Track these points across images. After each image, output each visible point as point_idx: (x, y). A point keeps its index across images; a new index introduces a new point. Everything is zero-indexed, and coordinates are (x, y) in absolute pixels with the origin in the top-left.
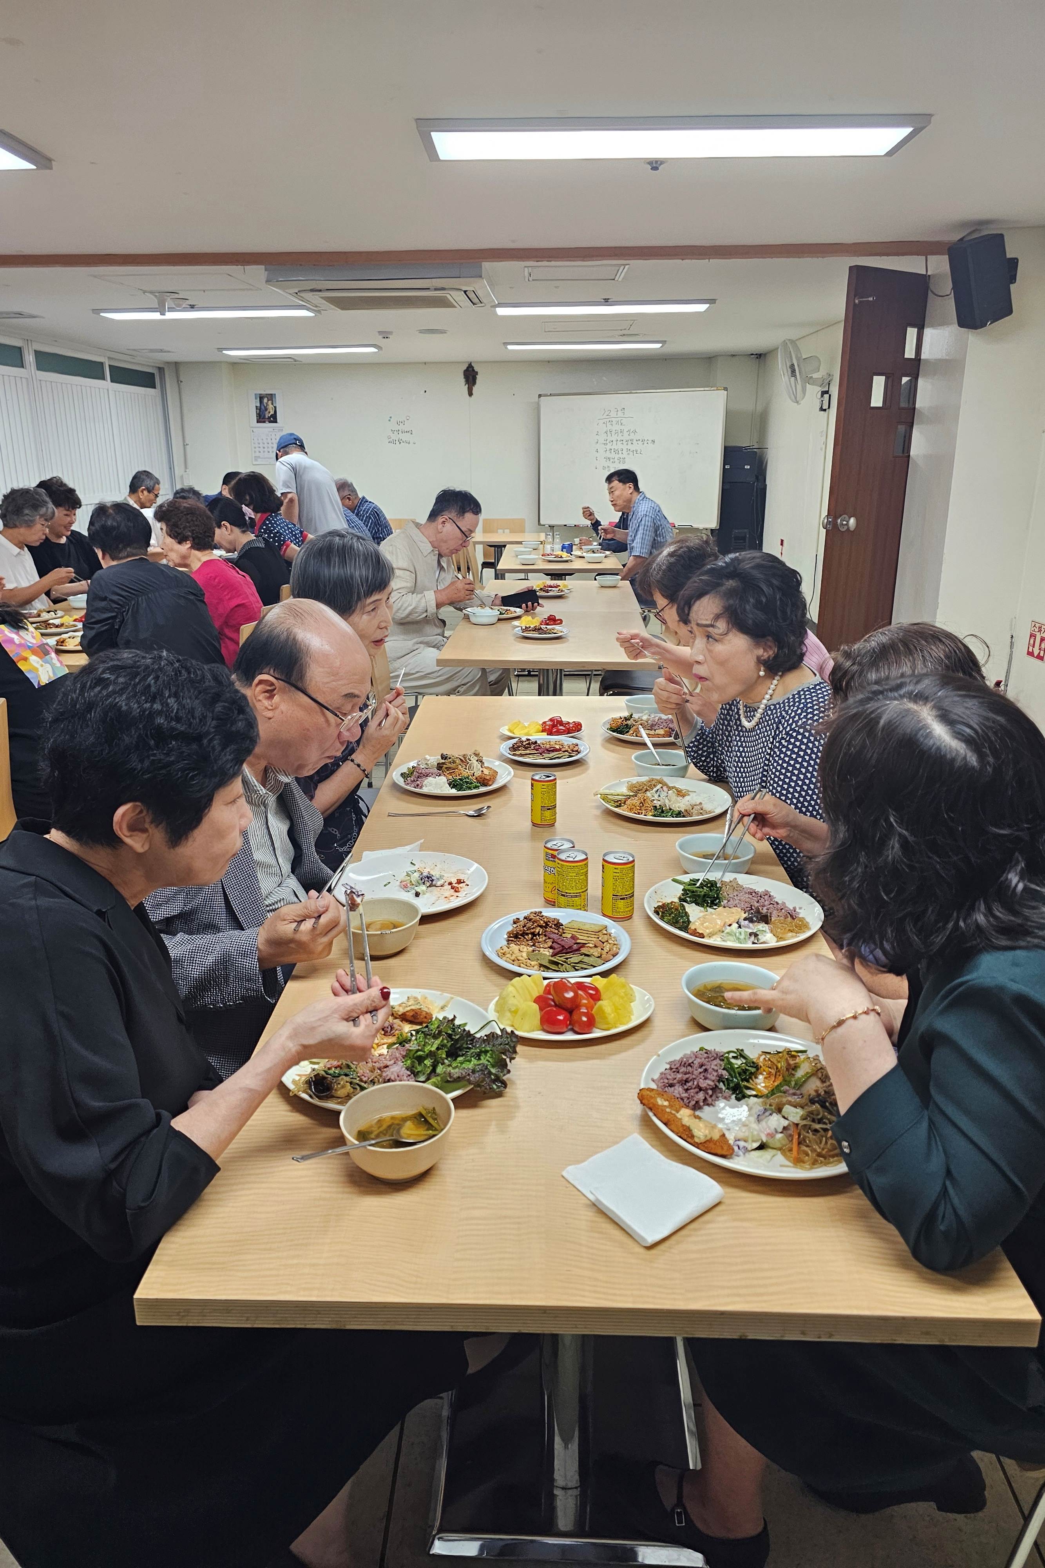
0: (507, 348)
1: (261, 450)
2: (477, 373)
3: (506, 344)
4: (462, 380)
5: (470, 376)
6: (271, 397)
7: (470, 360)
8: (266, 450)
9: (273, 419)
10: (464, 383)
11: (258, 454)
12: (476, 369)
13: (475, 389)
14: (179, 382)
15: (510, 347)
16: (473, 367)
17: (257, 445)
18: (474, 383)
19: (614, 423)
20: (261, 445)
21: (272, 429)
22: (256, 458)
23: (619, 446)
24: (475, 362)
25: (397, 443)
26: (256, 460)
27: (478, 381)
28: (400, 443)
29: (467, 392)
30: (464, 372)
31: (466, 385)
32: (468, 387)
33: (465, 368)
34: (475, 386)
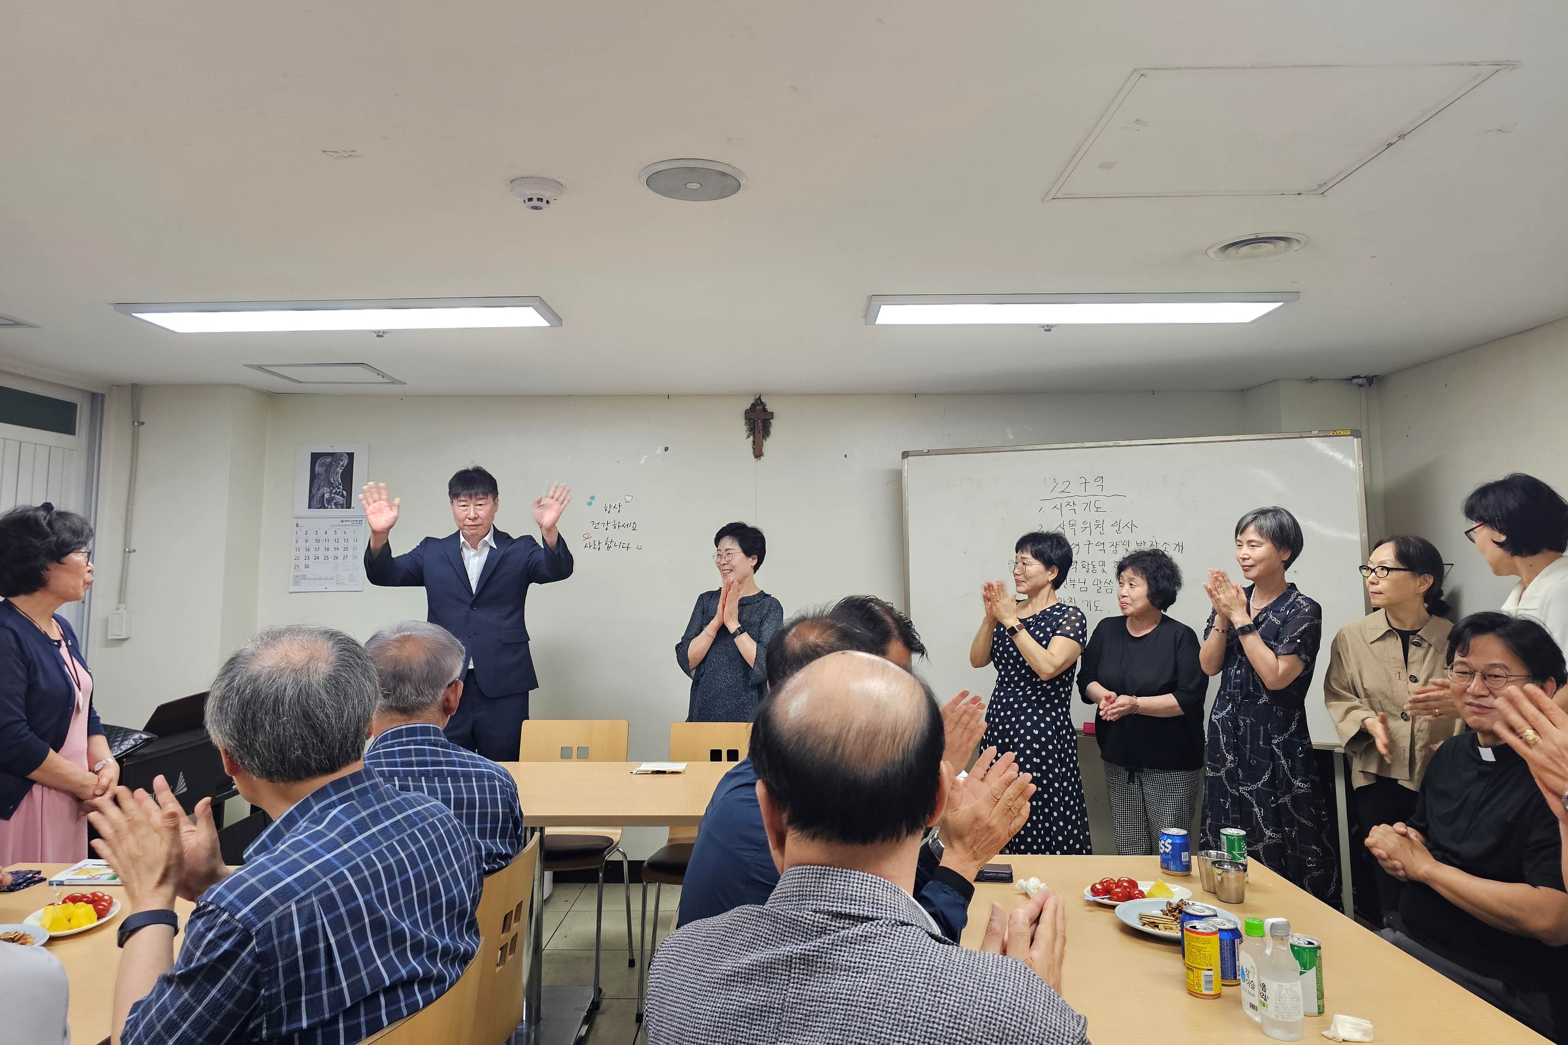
1: (311, 562)
2: (771, 415)
4: (741, 427)
5: (759, 420)
7: (758, 390)
10: (746, 434)
12: (769, 408)
13: (768, 445)
14: (137, 423)
16: (764, 404)
17: (303, 552)
18: (766, 433)
20: (312, 553)
22: (297, 580)
24: (769, 394)
25: (603, 547)
26: (296, 583)
27: (773, 430)
28: (609, 547)
29: (752, 450)
30: (746, 412)
31: (748, 437)
32: (754, 442)
33: (748, 406)
34: (768, 439)
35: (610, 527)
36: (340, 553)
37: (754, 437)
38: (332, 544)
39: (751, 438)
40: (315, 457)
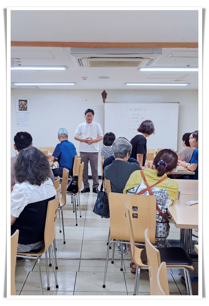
0: (126, 84)
1: (20, 121)
2: (107, 94)
3: (126, 83)
4: (101, 96)
5: (104, 95)
6: (26, 101)
7: (104, 89)
8: (22, 121)
9: (26, 109)
11: (18, 122)
12: (106, 93)
13: (106, 100)
15: (127, 84)
16: (105, 92)
17: (18, 119)
18: (106, 97)
20: (20, 119)
21: (25, 113)
22: (18, 124)
24: (107, 90)
26: (18, 125)
27: (107, 97)
33: (102, 92)
34: (106, 99)
36: (25, 119)
38: (24, 117)
39: (103, 99)
40: (19, 100)
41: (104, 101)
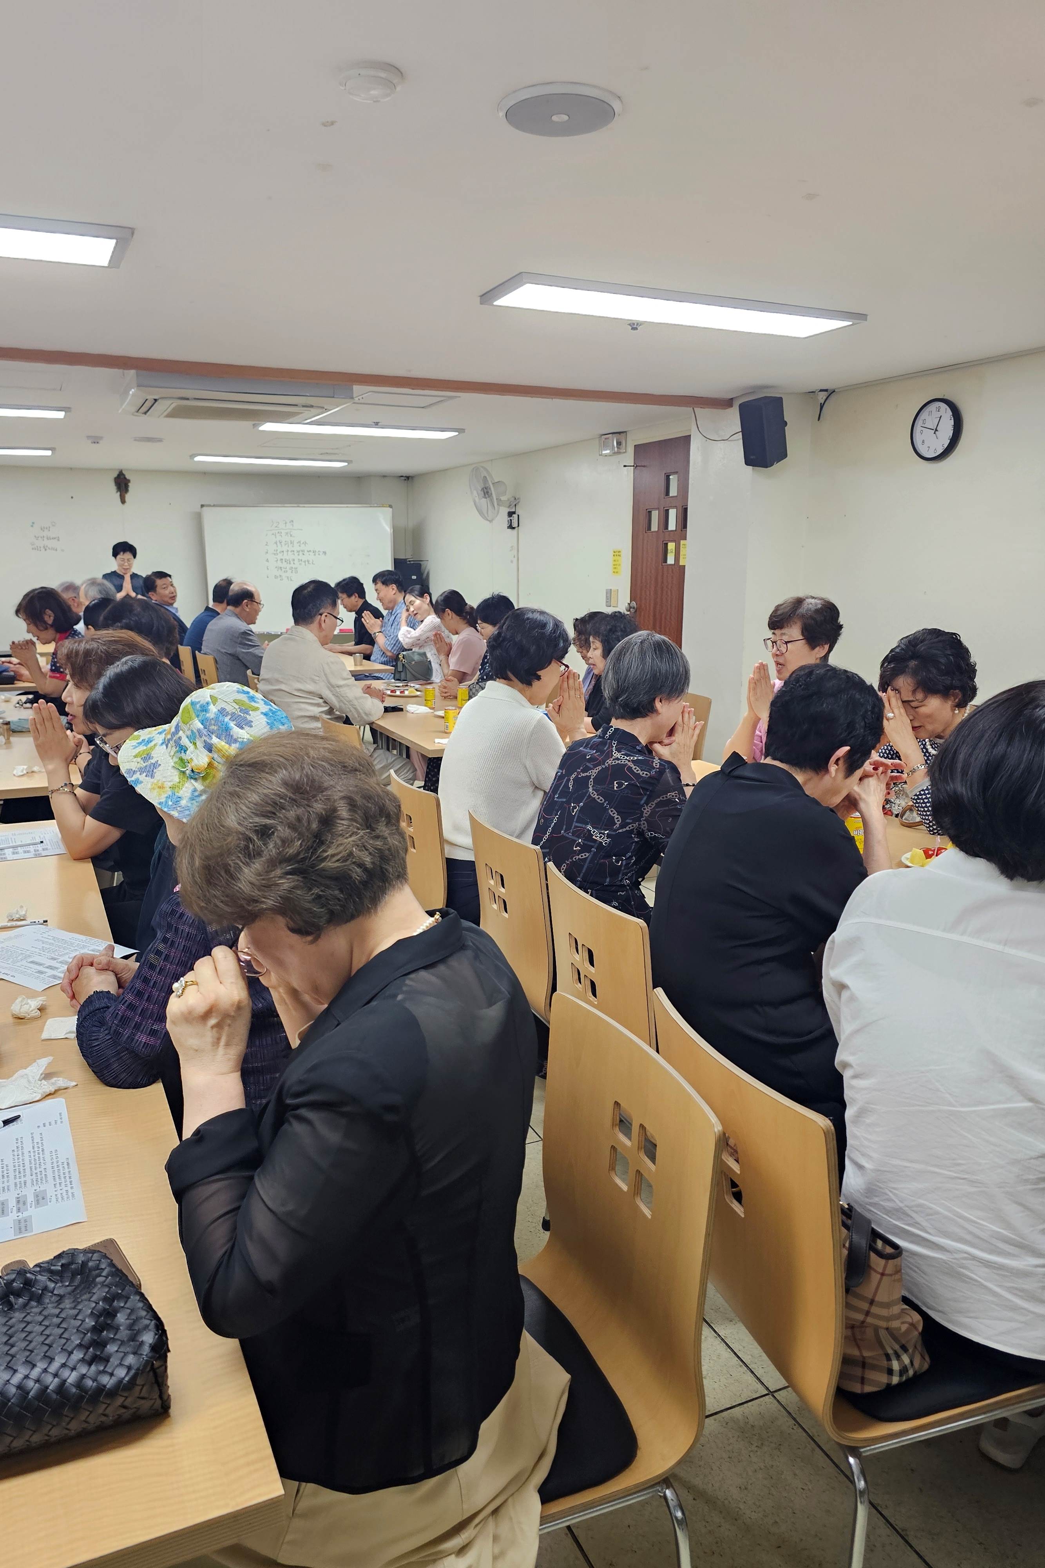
0: (192, 459)
2: (129, 481)
3: (193, 455)
4: (113, 487)
5: (122, 483)
7: (120, 468)
10: (115, 491)
12: (128, 477)
13: (128, 497)
15: (196, 459)
16: (124, 475)
18: (127, 490)
19: (283, 534)
23: (290, 556)
24: (127, 470)
25: (43, 549)
27: (130, 489)
28: (46, 550)
29: (120, 500)
30: (115, 479)
31: (117, 492)
32: (121, 495)
33: (115, 475)
34: (128, 494)
35: (45, 539)
37: (120, 492)
39: (119, 493)
41: (123, 501)
